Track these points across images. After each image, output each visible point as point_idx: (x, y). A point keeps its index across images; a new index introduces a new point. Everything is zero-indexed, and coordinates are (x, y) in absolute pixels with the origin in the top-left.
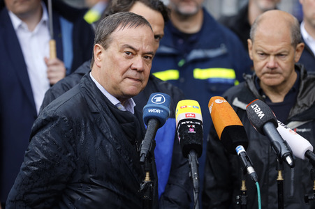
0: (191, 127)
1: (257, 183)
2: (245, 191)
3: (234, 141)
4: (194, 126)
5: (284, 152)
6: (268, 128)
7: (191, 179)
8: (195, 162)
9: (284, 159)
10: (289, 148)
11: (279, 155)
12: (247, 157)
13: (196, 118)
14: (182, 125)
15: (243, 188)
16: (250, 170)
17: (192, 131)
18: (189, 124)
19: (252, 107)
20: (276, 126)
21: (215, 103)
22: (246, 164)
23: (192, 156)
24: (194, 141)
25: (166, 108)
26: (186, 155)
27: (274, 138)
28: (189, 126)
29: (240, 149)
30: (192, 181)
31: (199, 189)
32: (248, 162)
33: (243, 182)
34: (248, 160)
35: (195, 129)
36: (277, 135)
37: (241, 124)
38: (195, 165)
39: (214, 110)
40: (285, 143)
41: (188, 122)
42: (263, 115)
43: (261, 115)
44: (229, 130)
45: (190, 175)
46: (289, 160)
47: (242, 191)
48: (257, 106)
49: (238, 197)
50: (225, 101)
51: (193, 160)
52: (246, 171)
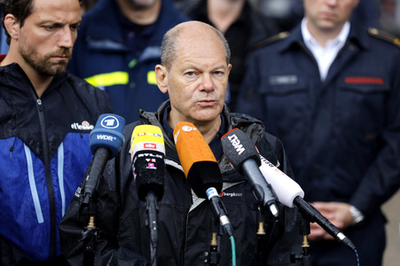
0: (151, 162)
1: (232, 238)
2: (216, 247)
3: (205, 182)
4: (154, 160)
5: (267, 198)
6: (249, 166)
7: (148, 228)
8: (154, 208)
9: (266, 208)
10: (274, 194)
11: (260, 202)
12: (220, 203)
13: (157, 150)
14: (139, 158)
15: (214, 242)
16: (224, 220)
17: (151, 166)
18: (149, 157)
19: (230, 138)
20: (259, 164)
21: (181, 130)
22: (218, 213)
23: (151, 198)
24: (154, 180)
25: (119, 134)
26: (142, 197)
27: (255, 180)
28: (148, 160)
29: (212, 193)
30: (150, 231)
31: (158, 242)
32: (222, 210)
33: (214, 235)
34: (222, 207)
35: (155, 164)
36: (263, 177)
37: (214, 160)
38: (154, 211)
39: (180, 139)
40: (269, 187)
41: (147, 155)
42: (243, 149)
43: (240, 149)
44: (198, 167)
45: (147, 224)
46: (274, 210)
47: (212, 247)
48: (236, 138)
49: (207, 254)
50: (195, 129)
51: (152, 204)
52: (218, 221)
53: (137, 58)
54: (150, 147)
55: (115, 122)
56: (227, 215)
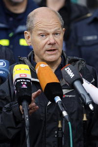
0: (24, 84)
1: (69, 123)
2: (61, 128)
3: (53, 93)
4: (25, 83)
5: (88, 101)
6: (77, 84)
7: (24, 120)
8: (26, 108)
9: (87, 106)
10: (91, 99)
11: (84, 103)
12: (62, 104)
13: (27, 77)
14: (17, 82)
15: (60, 126)
16: (65, 113)
17: (24, 86)
18: (23, 81)
19: (66, 69)
20: (82, 82)
21: (40, 67)
22: (61, 109)
23: (25, 103)
24: (26, 94)
25: (6, 70)
27: (81, 91)
28: (22, 83)
29: (58, 99)
31: (29, 127)
32: (63, 108)
33: (60, 122)
34: (63, 107)
35: (26, 85)
36: (83, 89)
37: (58, 81)
38: (27, 110)
39: (39, 71)
40: (88, 95)
41: (21, 80)
42: (73, 75)
43: (72, 75)
44: (50, 86)
45: (23, 117)
46: (91, 107)
47: (59, 128)
48: (69, 69)
49: (56, 132)
50: (47, 65)
53: (13, 31)
54: (23, 76)
55: (4, 63)
56: (66, 111)
